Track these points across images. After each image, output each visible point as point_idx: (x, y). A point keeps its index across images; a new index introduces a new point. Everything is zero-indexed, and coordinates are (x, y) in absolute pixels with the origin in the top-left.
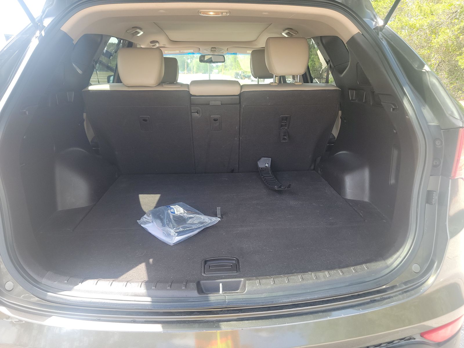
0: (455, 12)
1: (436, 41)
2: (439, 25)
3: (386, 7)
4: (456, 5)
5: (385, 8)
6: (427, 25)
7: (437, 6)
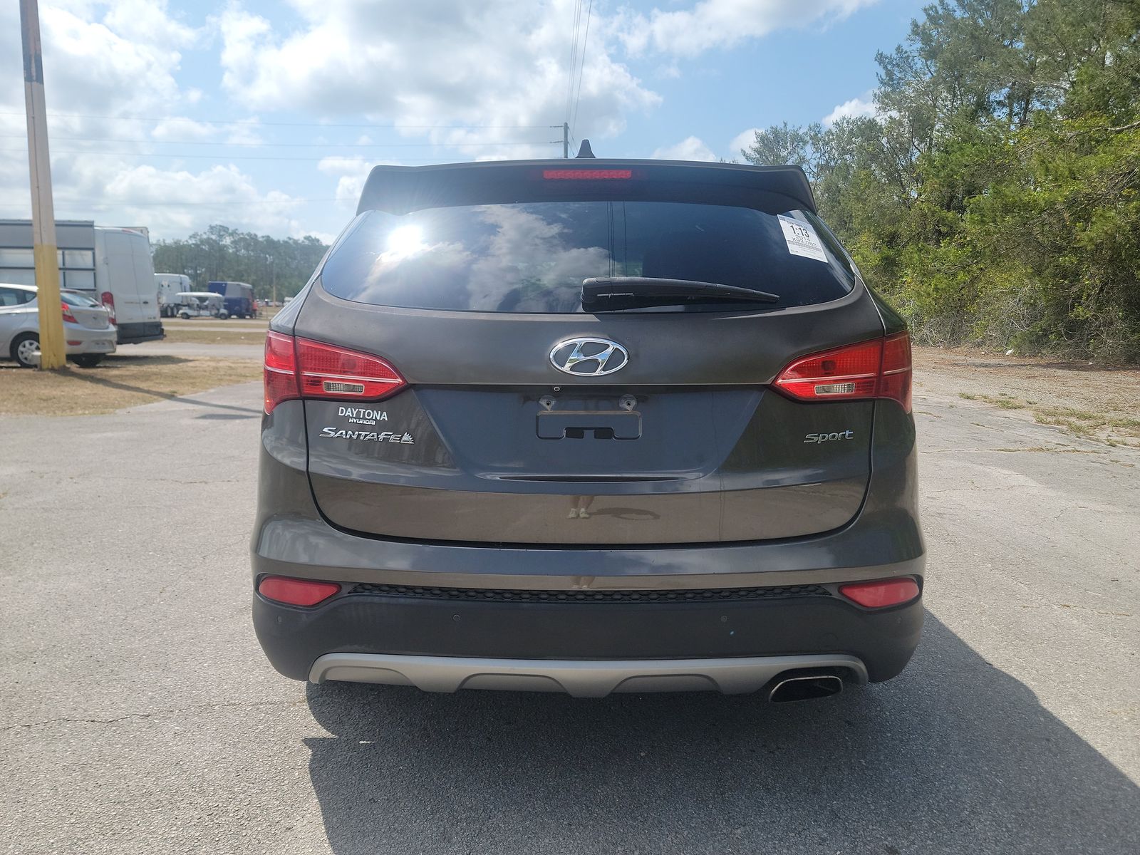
0: (1129, 173)
1: (1088, 236)
2: (1093, 201)
3: (968, 164)
4: (1128, 159)
5: (966, 166)
6: (1064, 202)
7: (1087, 161)
